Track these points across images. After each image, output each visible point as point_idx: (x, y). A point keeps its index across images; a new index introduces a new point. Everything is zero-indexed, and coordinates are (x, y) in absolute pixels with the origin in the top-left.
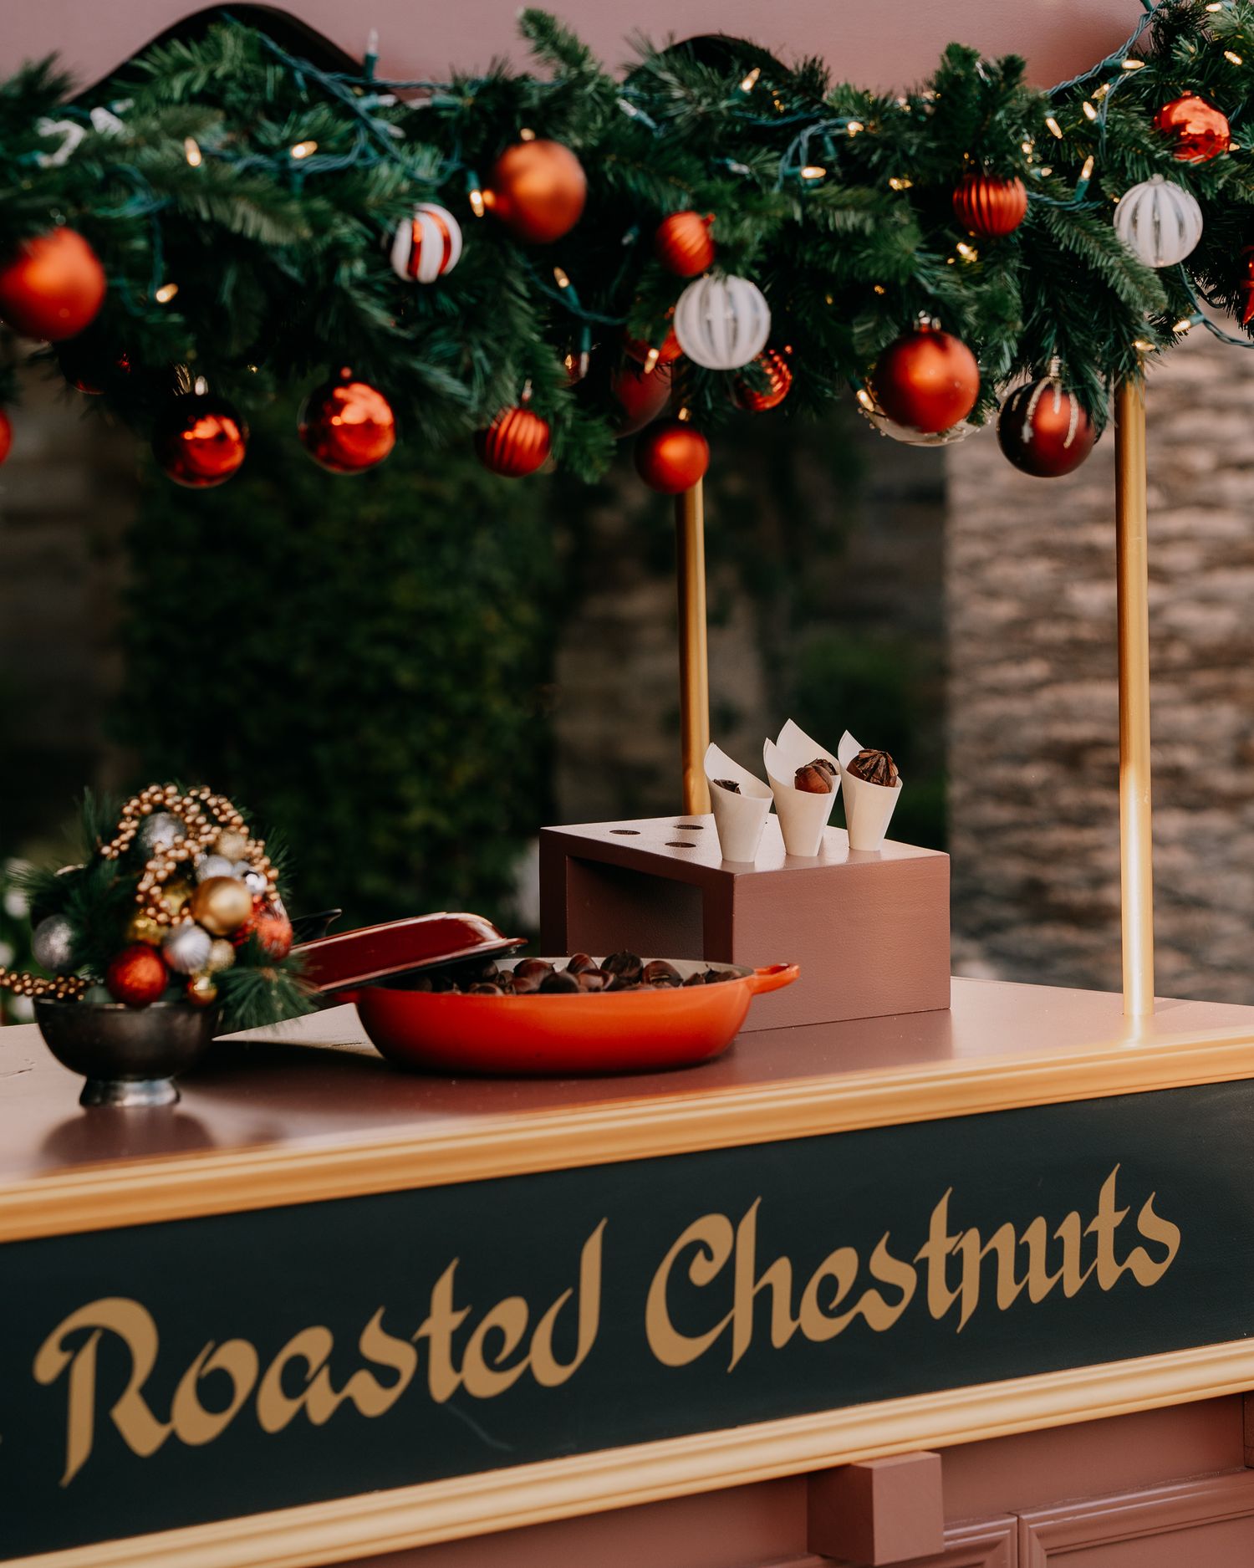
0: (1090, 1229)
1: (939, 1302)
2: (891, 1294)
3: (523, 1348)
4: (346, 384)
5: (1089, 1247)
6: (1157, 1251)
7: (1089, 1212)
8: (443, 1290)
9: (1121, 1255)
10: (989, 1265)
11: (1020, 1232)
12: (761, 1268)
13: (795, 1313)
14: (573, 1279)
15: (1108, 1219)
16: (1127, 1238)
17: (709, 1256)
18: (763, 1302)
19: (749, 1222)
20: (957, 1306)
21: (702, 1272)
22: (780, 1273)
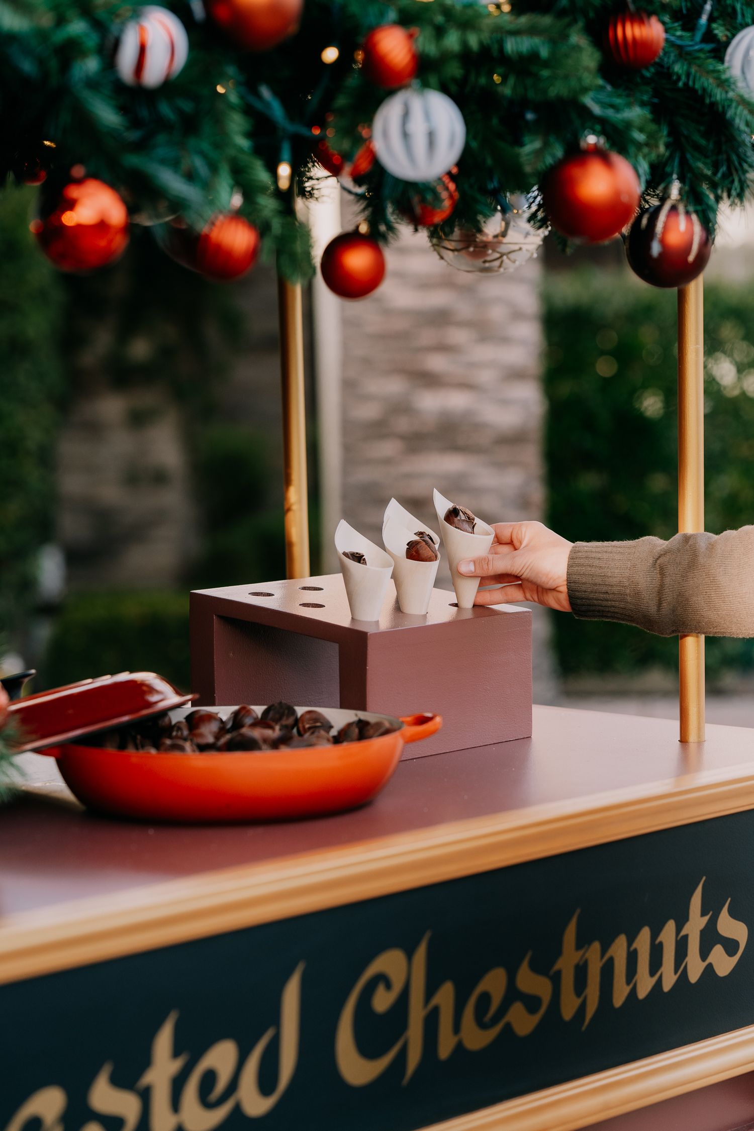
0: (683, 933)
1: (568, 1008)
2: (532, 1003)
3: (233, 1085)
4: (80, 182)
5: (682, 946)
6: (730, 946)
7: (682, 920)
8: (164, 1041)
9: (704, 953)
10: (608, 970)
11: (631, 941)
12: (431, 990)
13: (457, 1028)
14: (275, 1019)
15: (696, 923)
16: (710, 937)
17: (389, 986)
18: (431, 1021)
19: (421, 954)
20: (582, 1008)
21: (382, 1001)
22: (446, 995)
